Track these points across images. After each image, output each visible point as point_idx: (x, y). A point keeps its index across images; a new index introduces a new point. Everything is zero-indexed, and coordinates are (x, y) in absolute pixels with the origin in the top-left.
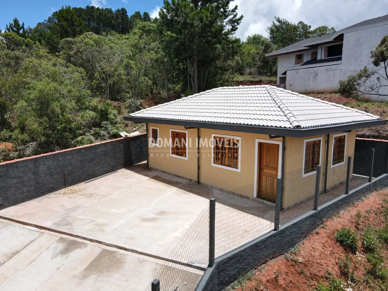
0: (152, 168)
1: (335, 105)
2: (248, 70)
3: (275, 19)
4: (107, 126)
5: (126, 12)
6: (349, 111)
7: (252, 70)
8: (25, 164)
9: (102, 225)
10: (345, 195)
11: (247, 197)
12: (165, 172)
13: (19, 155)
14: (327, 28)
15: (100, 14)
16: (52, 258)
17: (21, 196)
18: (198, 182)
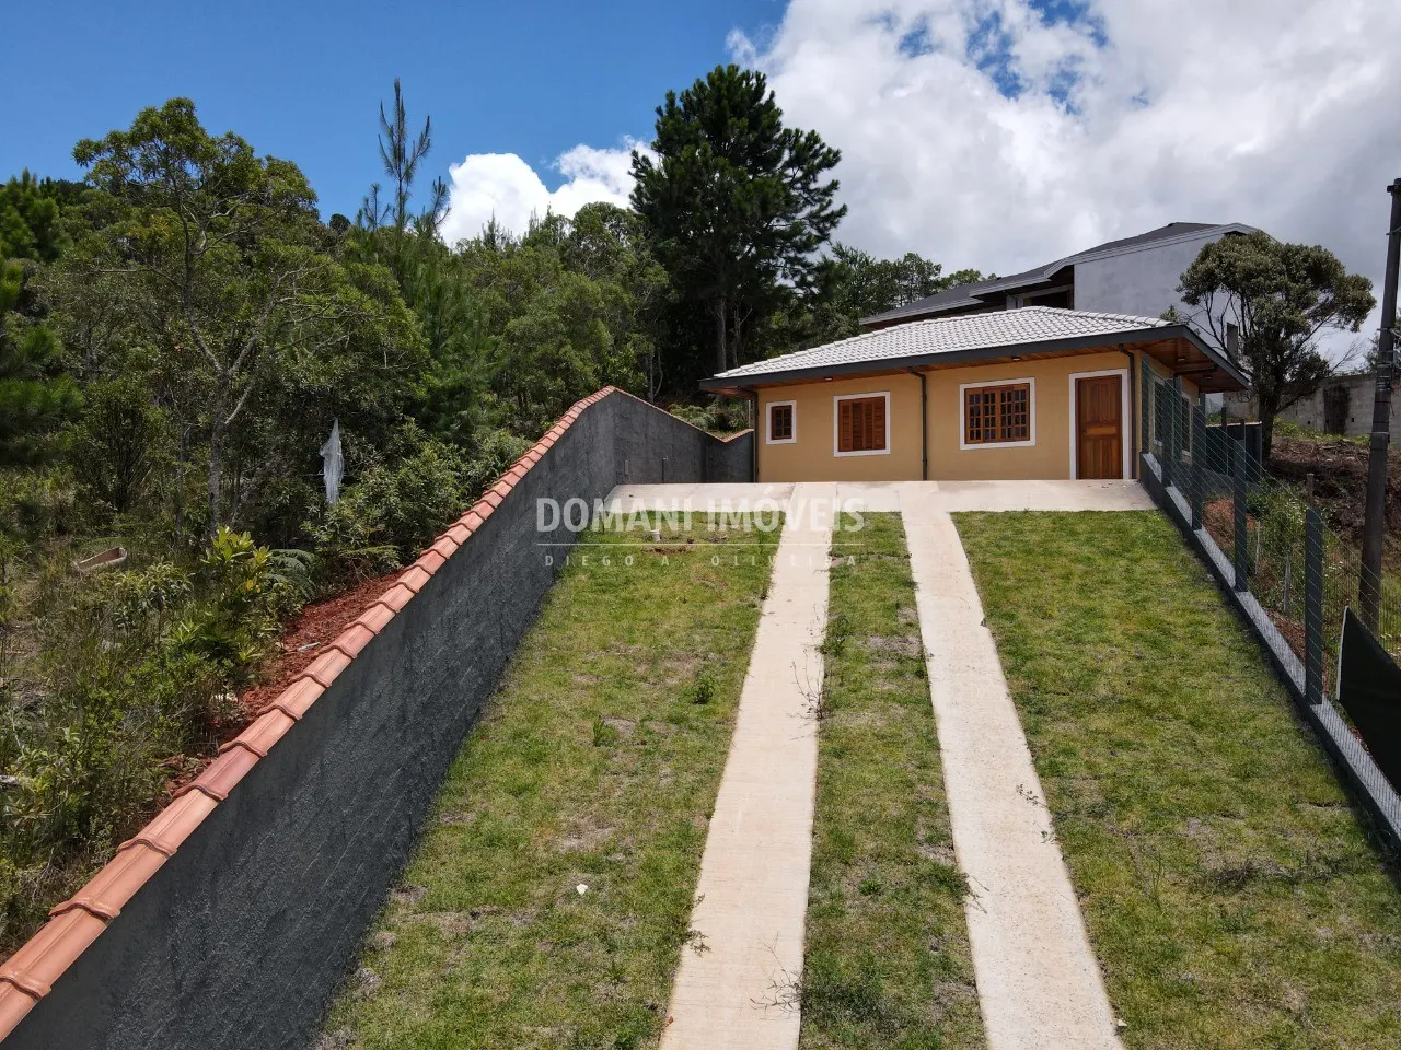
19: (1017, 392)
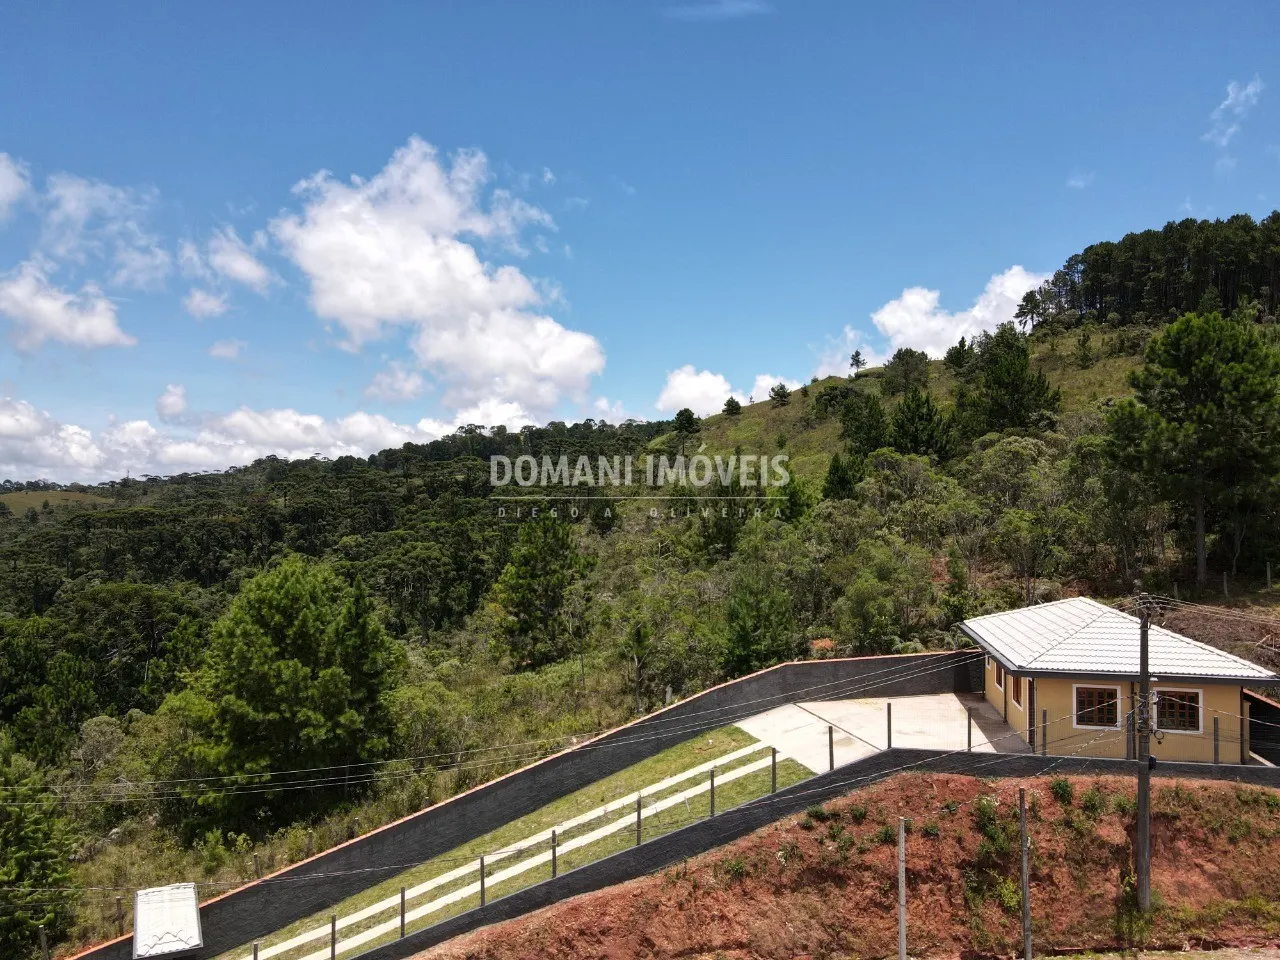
12: (993, 707)
13: (834, 654)
15: (1208, 242)
18: (1005, 721)
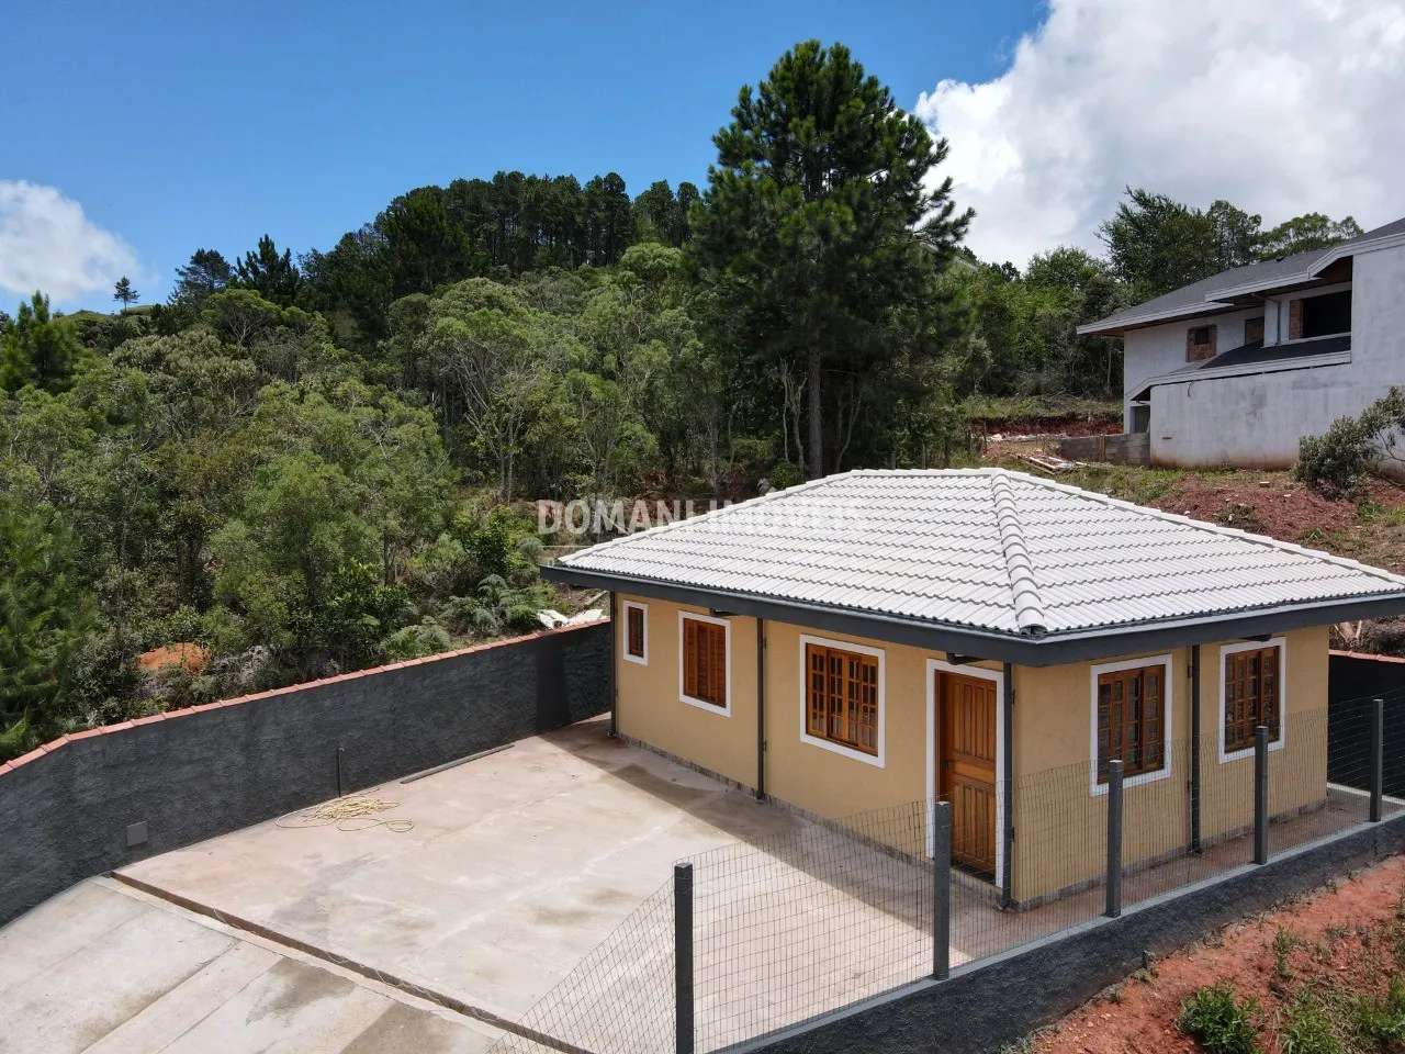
0: (628, 739)
1: (1242, 539)
2: (1027, 379)
3: (1129, 197)
4: (497, 589)
5: (622, 185)
6: (1296, 558)
7: (1044, 378)
8: (220, 719)
9: (415, 926)
10: (1254, 867)
11: (908, 856)
12: (663, 754)
13: (218, 685)
14: (1324, 219)
15: (539, 198)
16: (248, 1021)
17: (200, 820)
18: (761, 794)
19: (866, 667)
